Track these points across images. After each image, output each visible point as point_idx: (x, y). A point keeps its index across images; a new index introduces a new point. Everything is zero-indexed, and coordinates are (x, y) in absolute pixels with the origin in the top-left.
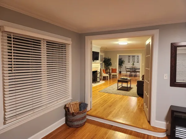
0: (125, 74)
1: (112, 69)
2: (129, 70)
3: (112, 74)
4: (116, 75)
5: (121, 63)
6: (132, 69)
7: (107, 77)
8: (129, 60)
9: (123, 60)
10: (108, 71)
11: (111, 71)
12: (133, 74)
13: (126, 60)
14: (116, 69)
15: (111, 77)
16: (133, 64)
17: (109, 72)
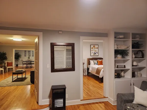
0: (21, 66)
1: (7, 62)
2: (26, 63)
3: (8, 67)
4: (12, 68)
5: (17, 57)
6: (28, 62)
7: (2, 71)
8: (25, 54)
9: (19, 54)
10: (3, 65)
11: (6, 65)
12: (29, 66)
13: (22, 55)
14: (12, 63)
15: (6, 71)
16: (29, 58)
17: (5, 66)
